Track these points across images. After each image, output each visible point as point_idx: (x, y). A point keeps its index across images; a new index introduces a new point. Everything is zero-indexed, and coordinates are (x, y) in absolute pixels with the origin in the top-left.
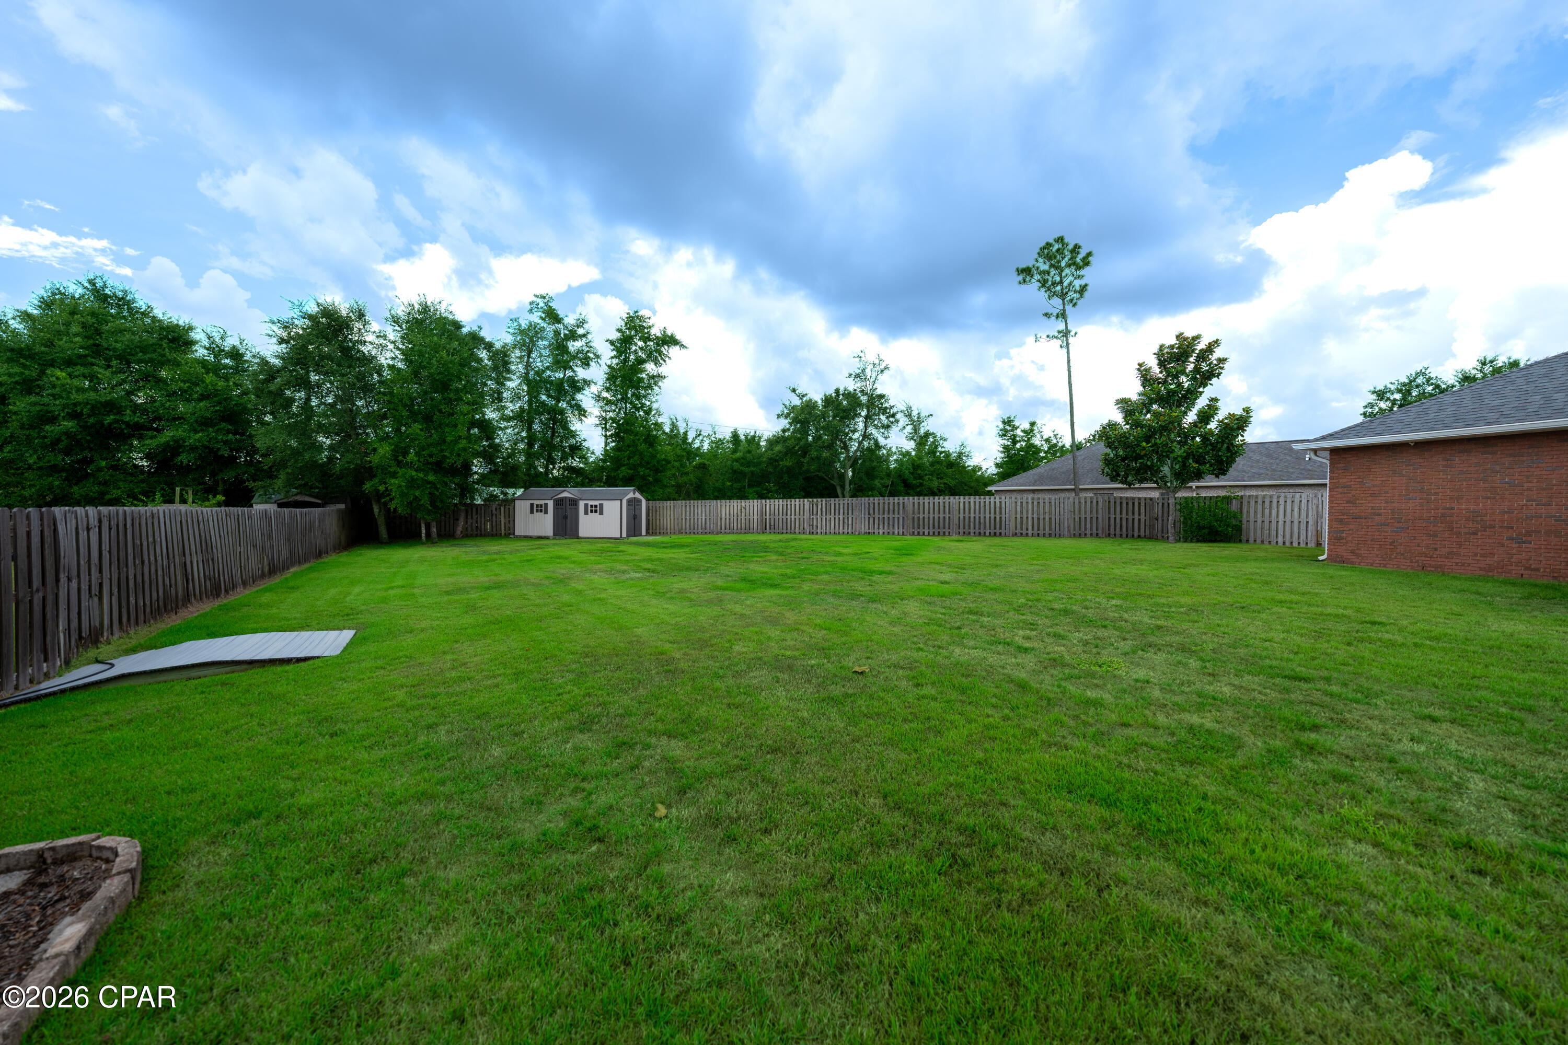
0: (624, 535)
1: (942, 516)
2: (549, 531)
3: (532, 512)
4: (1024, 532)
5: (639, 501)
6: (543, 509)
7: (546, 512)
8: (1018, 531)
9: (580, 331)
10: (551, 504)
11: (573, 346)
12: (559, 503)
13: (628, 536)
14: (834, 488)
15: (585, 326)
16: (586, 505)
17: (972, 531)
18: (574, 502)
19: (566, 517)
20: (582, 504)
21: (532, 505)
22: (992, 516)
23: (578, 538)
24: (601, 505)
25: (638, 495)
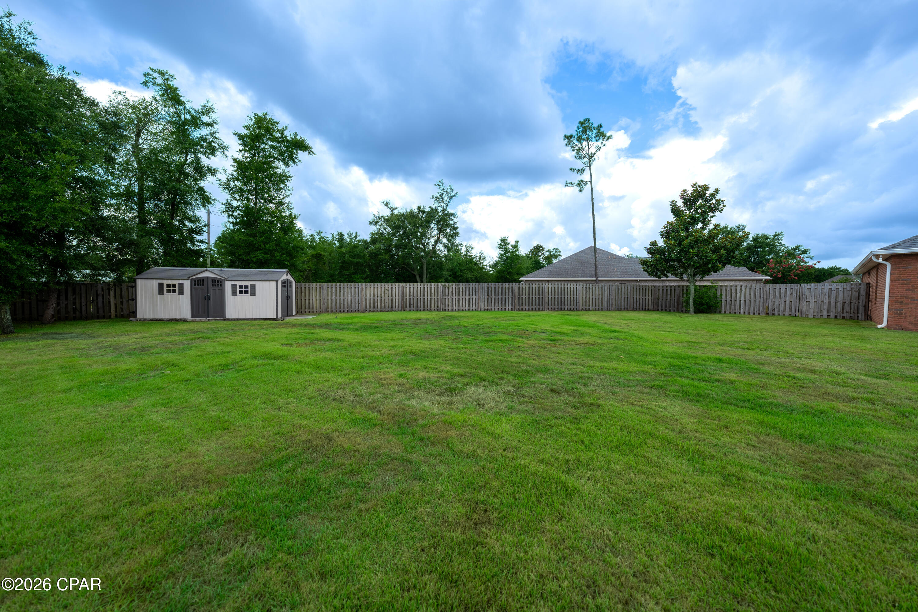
0: (280, 316)
1: (537, 297)
2: (186, 312)
3: (161, 292)
4: (587, 307)
5: (291, 283)
6: (179, 290)
7: (181, 292)
8: (584, 307)
9: (205, 119)
10: (187, 285)
11: (196, 134)
12: (197, 283)
13: (284, 316)
14: (415, 276)
15: (211, 114)
16: (234, 287)
17: (556, 307)
18: (218, 283)
19: (208, 298)
20: (228, 286)
21: (161, 286)
22: (569, 297)
23: (225, 319)
24: (253, 287)
25: (289, 277)
